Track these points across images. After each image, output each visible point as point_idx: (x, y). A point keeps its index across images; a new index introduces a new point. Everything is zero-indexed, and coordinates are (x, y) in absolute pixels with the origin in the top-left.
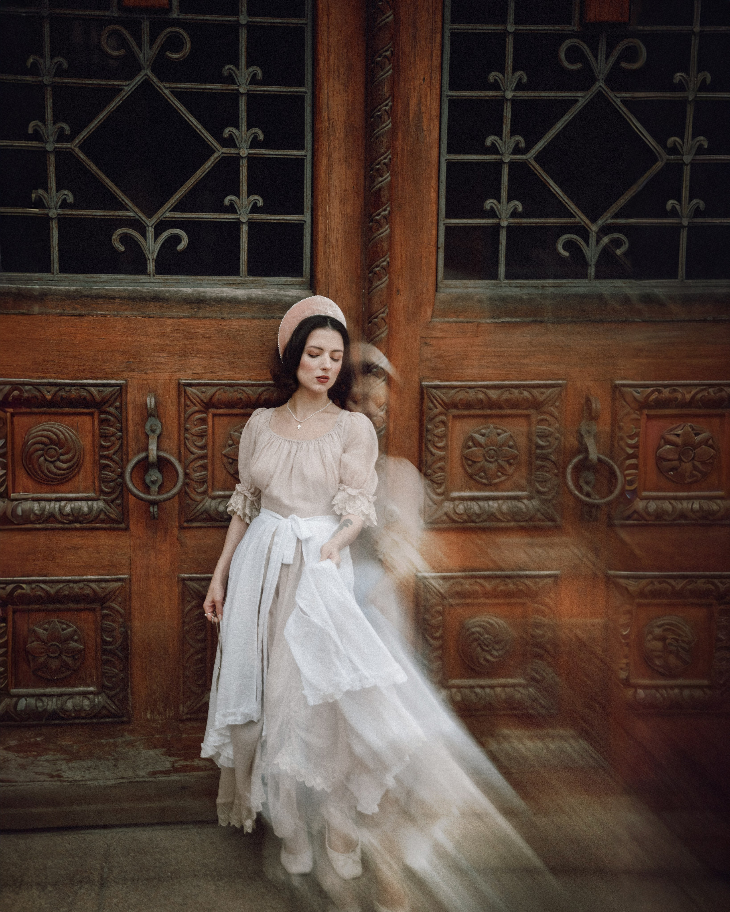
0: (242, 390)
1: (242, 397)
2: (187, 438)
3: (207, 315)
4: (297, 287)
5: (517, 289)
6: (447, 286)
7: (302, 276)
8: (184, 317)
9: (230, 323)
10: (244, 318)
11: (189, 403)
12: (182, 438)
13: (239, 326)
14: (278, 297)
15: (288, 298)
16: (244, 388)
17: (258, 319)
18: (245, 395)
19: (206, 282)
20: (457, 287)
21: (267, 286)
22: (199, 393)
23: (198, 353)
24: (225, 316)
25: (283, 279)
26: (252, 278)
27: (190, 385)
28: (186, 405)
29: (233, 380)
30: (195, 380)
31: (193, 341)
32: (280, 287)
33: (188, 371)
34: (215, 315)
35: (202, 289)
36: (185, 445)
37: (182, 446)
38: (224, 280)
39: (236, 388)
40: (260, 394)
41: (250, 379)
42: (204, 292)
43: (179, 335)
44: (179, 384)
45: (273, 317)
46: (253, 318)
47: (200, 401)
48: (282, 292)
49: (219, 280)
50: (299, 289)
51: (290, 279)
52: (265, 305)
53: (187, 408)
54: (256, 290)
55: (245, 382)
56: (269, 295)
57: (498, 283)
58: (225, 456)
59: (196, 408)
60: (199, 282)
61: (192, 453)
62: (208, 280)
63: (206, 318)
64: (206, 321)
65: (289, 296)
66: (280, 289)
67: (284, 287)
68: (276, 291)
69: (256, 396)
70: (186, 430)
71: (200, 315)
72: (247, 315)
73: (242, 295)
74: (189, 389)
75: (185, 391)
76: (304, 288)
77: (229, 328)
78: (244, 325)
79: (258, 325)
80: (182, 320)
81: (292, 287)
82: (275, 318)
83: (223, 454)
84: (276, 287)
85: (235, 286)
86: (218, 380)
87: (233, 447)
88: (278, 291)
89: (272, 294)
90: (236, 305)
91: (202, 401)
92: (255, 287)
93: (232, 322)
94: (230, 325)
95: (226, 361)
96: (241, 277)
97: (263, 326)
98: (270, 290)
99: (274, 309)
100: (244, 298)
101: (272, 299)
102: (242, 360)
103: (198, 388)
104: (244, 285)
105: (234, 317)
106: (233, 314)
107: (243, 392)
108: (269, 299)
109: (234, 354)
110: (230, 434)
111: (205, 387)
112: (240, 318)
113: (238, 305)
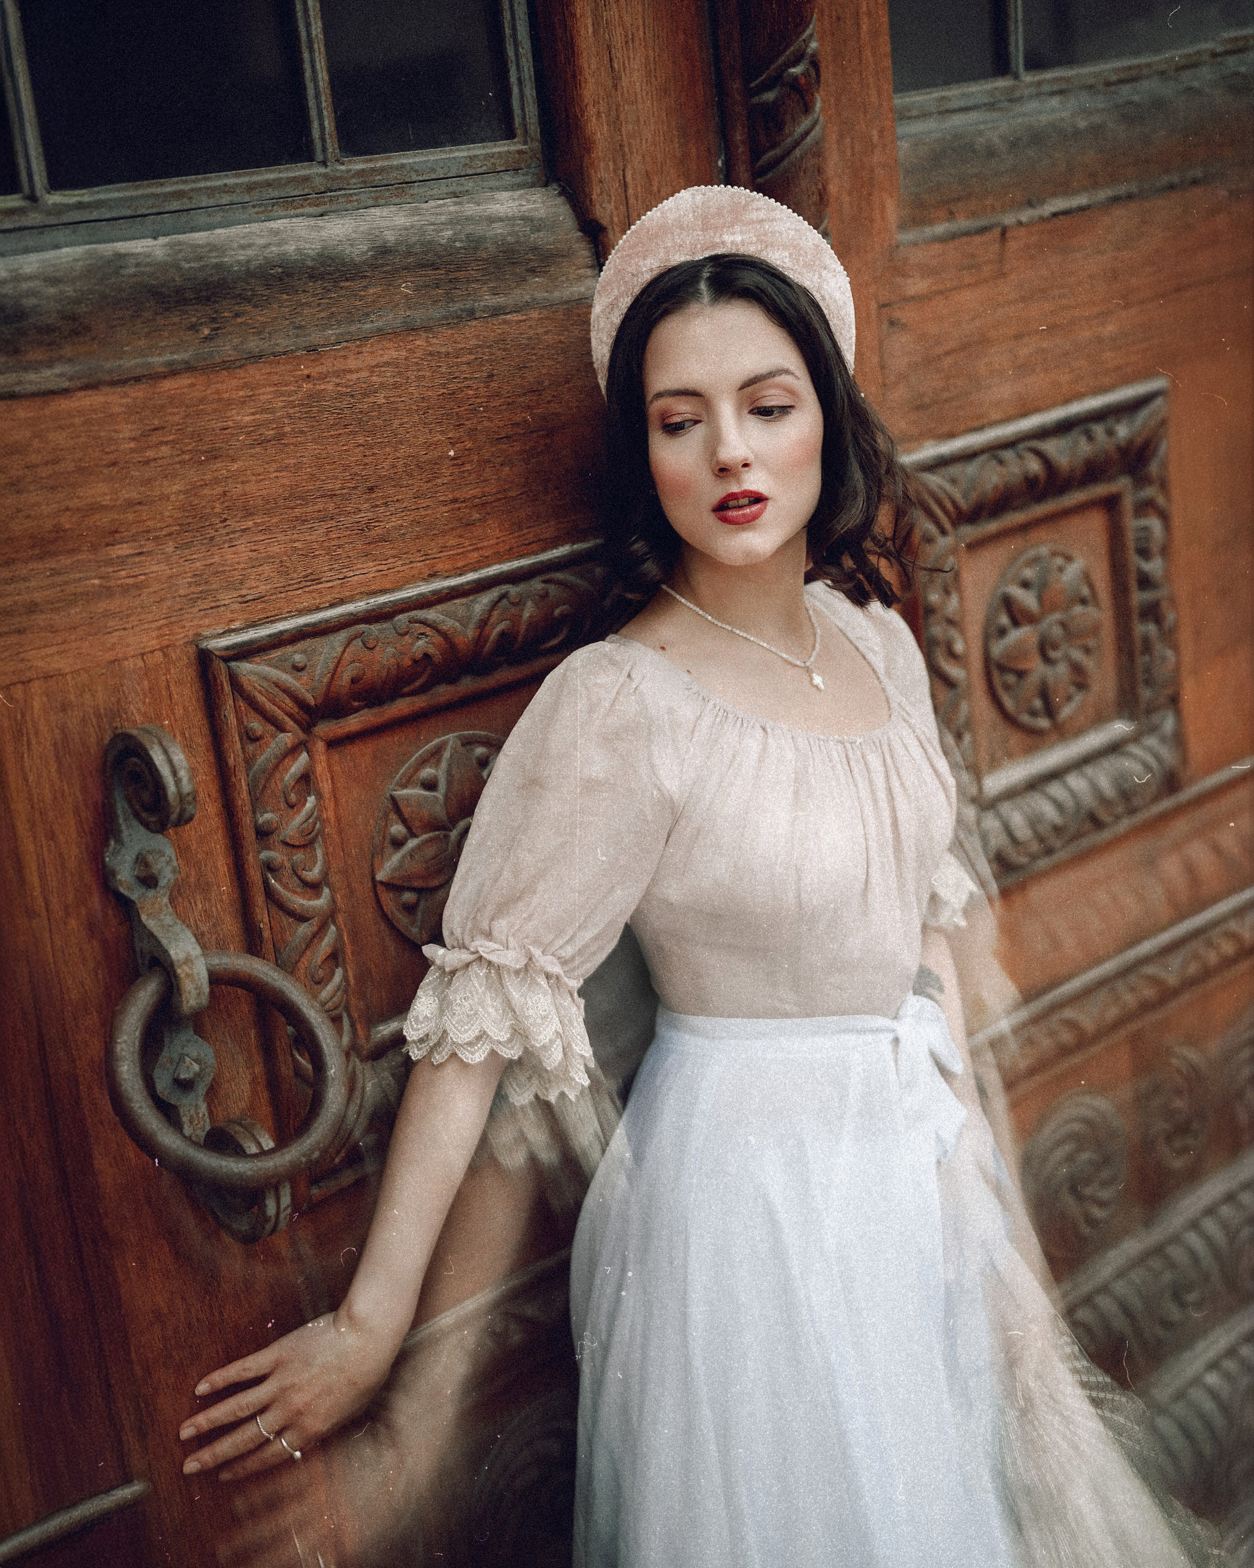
0: (424, 623)
1: (431, 650)
2: (269, 867)
3: (253, 344)
4: (508, 178)
6: (903, 116)
7: (510, 135)
8: (173, 372)
9: (339, 365)
10: (381, 333)
11: (256, 725)
12: (254, 875)
13: (372, 369)
14: (469, 229)
15: (499, 229)
16: (431, 614)
17: (427, 329)
18: (438, 639)
19: (205, 201)
20: (924, 115)
21: (416, 190)
22: (286, 678)
23: (249, 514)
24: (315, 337)
25: (461, 153)
26: (359, 164)
27: (246, 652)
28: (250, 737)
29: (383, 591)
30: (253, 625)
31: (220, 468)
32: (456, 185)
33: (226, 597)
34: (283, 342)
35: (200, 237)
36: (269, 893)
37: (259, 899)
38: (268, 184)
39: (402, 618)
40: (483, 623)
41: (433, 575)
42: (213, 247)
43: (165, 450)
44: (204, 658)
45: (471, 314)
46: (412, 329)
47: (295, 710)
48: (470, 209)
49: (250, 188)
50: (513, 187)
51: (478, 150)
52: (434, 266)
53: (251, 748)
54: (385, 211)
55: (425, 588)
56: (440, 227)
57: (1013, 89)
58: (389, 886)
59: (286, 739)
60: (175, 205)
61: (301, 918)
63: (256, 358)
64: (255, 373)
65: (498, 219)
66: (455, 195)
67: (469, 184)
68: (450, 207)
69: (471, 633)
70: (263, 834)
71: (226, 348)
72: (390, 319)
73: (352, 243)
74: (245, 668)
75: (234, 680)
76: (529, 179)
77: (338, 385)
78: (387, 364)
79: (431, 354)
80: (167, 385)
81: (493, 182)
82: (478, 315)
83: (382, 883)
84: (443, 188)
85: (310, 205)
86: (332, 606)
87: (412, 843)
88: (456, 204)
89: (443, 218)
90: (342, 284)
91: (301, 704)
92: (376, 199)
93: (345, 357)
94: (337, 374)
95: (348, 521)
96: (324, 163)
97: (447, 354)
98: (432, 203)
99: (468, 281)
100: (360, 251)
101: (452, 240)
102: (397, 505)
103: (276, 654)
104: (338, 196)
105: (348, 337)
106: (339, 323)
107: (428, 630)
108: (443, 242)
109: (371, 489)
110: (393, 799)
111: (300, 645)
112: (367, 338)
113: (348, 284)
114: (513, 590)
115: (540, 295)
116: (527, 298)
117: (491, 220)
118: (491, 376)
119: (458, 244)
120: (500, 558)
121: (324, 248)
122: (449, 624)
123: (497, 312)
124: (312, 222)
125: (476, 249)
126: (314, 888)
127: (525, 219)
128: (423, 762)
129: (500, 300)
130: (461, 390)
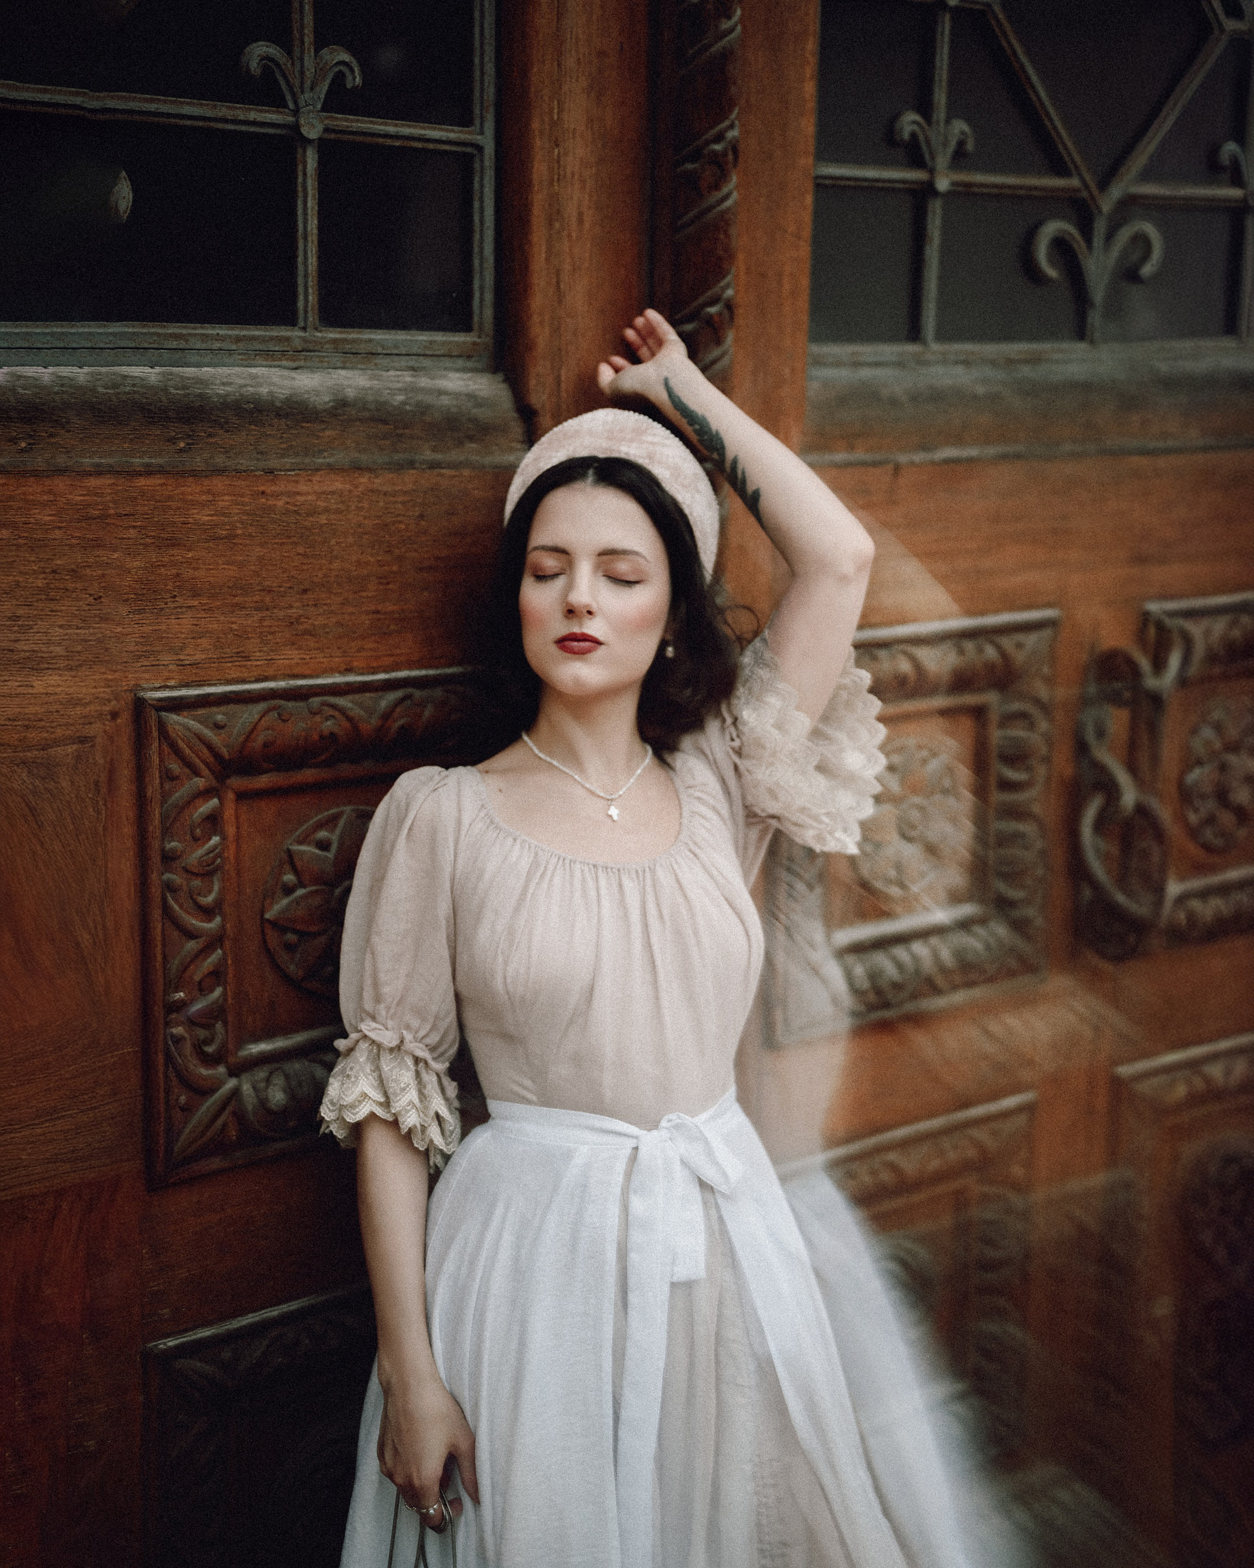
0: (333, 706)
1: (336, 730)
2: (169, 887)
3: (220, 460)
4: (460, 363)
5: (960, 370)
6: (818, 362)
7: (468, 329)
8: (149, 471)
9: (291, 488)
10: (331, 468)
11: (175, 767)
12: (156, 891)
13: (319, 495)
14: (420, 397)
15: (445, 401)
16: (341, 701)
17: (369, 470)
18: (346, 724)
19: (199, 345)
20: (838, 364)
21: (380, 360)
22: (208, 733)
23: (195, 595)
24: (273, 463)
25: (423, 337)
26: (333, 334)
27: (177, 705)
28: (168, 776)
29: (304, 677)
30: (187, 685)
31: (177, 554)
32: (412, 362)
33: (166, 658)
34: (244, 462)
35: (189, 371)
36: (166, 910)
37: (157, 913)
38: (253, 338)
39: (315, 701)
40: (387, 716)
41: (349, 670)
42: (199, 381)
43: (132, 533)
44: (139, 706)
45: (411, 464)
46: (358, 468)
47: (211, 759)
48: (424, 382)
49: (238, 339)
50: (464, 370)
51: (439, 337)
52: (385, 422)
53: (167, 786)
54: (351, 374)
55: (339, 679)
57: (921, 354)
58: (274, 924)
59: (200, 783)
60: (174, 344)
61: (190, 935)
62: (205, 337)
63: (220, 471)
64: (219, 483)
65: (446, 393)
66: (413, 369)
67: (426, 362)
68: (408, 378)
69: (375, 721)
70: (169, 859)
71: (198, 461)
72: (339, 457)
73: (317, 393)
74: (173, 718)
75: (162, 726)
76: (479, 365)
77: (288, 503)
78: (333, 493)
79: (372, 491)
80: (142, 482)
81: (447, 362)
82: (417, 465)
83: (268, 920)
84: (404, 362)
85: (287, 360)
86: (258, 680)
87: (300, 892)
88: (413, 376)
89: (399, 385)
90: (304, 425)
91: (216, 755)
92: (344, 362)
93: (297, 482)
94: (290, 494)
95: (281, 614)
96: (304, 329)
97: (385, 494)
98: (391, 373)
99: (412, 437)
100: (324, 400)
101: (404, 403)
102: (325, 607)
103: (201, 712)
104: (312, 357)
105: (302, 467)
106: (297, 454)
107: (337, 714)
108: (395, 404)
109: (305, 591)
110: (289, 853)
111: (223, 709)
112: (317, 470)
113: (308, 425)
114: (418, 694)
115: (474, 458)
116: (462, 458)
117: (441, 392)
118: (421, 516)
119: (408, 407)
120: (410, 666)
121: (291, 395)
122: (357, 712)
123: (434, 465)
124: (286, 373)
125: (423, 414)
126: (207, 913)
127: (471, 396)
128: (320, 826)
129: (439, 457)
130: (394, 523)
